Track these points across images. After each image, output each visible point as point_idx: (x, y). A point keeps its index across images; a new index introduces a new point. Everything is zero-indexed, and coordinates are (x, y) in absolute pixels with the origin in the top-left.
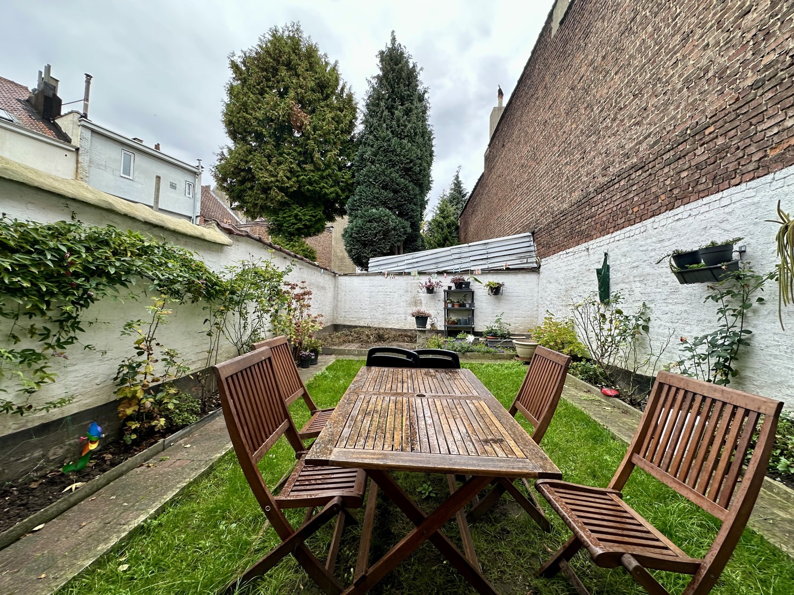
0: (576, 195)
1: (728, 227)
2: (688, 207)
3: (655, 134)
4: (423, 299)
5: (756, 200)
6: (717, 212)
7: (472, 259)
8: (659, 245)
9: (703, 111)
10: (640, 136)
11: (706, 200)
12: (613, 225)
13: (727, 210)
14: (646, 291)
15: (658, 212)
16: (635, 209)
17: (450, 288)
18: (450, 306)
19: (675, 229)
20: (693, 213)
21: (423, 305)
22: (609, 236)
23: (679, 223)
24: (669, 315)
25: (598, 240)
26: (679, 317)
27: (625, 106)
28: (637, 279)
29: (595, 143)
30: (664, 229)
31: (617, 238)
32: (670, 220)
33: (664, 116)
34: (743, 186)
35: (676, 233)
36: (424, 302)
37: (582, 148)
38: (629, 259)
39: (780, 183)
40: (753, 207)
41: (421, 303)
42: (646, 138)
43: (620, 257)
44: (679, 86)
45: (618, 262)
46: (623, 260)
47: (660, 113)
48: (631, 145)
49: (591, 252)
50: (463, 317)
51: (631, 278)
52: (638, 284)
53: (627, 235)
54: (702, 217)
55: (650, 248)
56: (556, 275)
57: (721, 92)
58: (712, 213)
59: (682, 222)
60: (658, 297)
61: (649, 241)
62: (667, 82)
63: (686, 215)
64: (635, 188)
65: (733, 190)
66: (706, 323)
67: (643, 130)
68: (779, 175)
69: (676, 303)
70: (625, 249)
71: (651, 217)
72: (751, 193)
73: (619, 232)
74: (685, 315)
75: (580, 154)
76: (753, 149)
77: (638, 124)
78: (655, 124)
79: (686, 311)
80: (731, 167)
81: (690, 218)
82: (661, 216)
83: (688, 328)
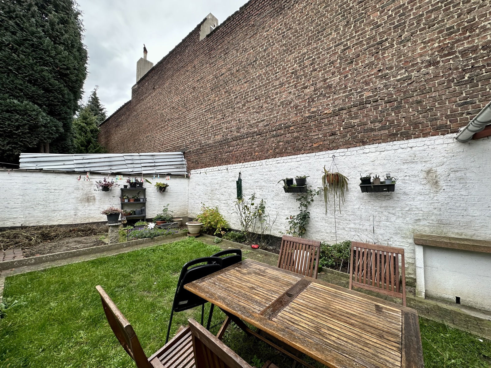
0: (219, 138)
1: (300, 170)
2: (283, 158)
3: (267, 121)
4: (96, 196)
5: (310, 161)
6: (295, 163)
7: (143, 165)
8: (269, 173)
9: (289, 119)
10: (259, 119)
11: (290, 157)
12: (244, 159)
13: (299, 163)
14: (263, 194)
15: (268, 157)
16: (257, 154)
17: (126, 186)
18: (126, 201)
19: (277, 167)
20: (285, 162)
21: (97, 200)
22: (241, 164)
23: (279, 165)
24: (275, 205)
25: (234, 165)
26: (279, 206)
27: (251, 102)
28: (258, 188)
29: (232, 113)
30: (271, 166)
31: (246, 166)
32: (274, 162)
33: (271, 114)
34: (305, 155)
35: (277, 169)
36: (97, 198)
37: (223, 113)
38: (253, 178)
39: (317, 157)
40: (308, 164)
41: (94, 199)
42: (262, 121)
43: (248, 176)
44: (279, 104)
45: (247, 178)
46: (250, 178)
47: (269, 112)
48: (254, 122)
49: (229, 171)
50: (137, 209)
51: (255, 187)
52: (259, 190)
53: (252, 165)
54: (289, 164)
55: (265, 174)
56: (203, 181)
57: (296, 114)
58: (292, 163)
59: (280, 164)
60: (269, 197)
61: (264, 170)
62: (273, 99)
63: (282, 161)
64: (256, 143)
65: (301, 155)
66: (291, 209)
67: (260, 116)
68: (317, 154)
69: (278, 200)
70: (251, 172)
71: (265, 159)
72: (308, 158)
73: (247, 163)
74: (282, 206)
75: (222, 116)
76: (308, 141)
77: (257, 112)
78: (267, 117)
79: (282, 204)
80: (301, 146)
81: (284, 163)
82: (270, 160)
83: (284, 211)
